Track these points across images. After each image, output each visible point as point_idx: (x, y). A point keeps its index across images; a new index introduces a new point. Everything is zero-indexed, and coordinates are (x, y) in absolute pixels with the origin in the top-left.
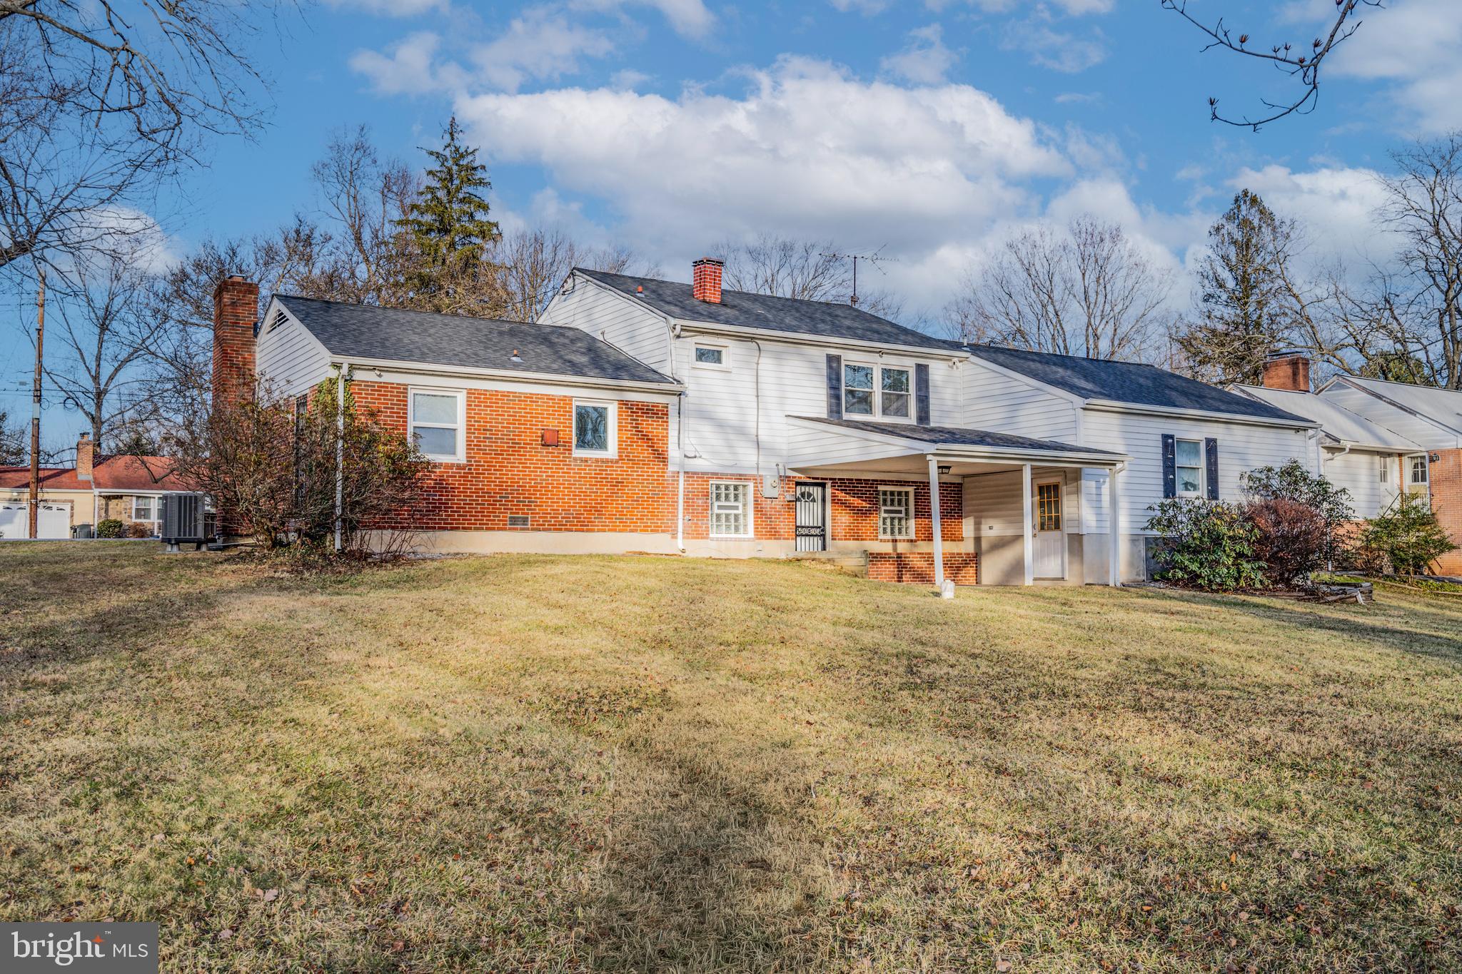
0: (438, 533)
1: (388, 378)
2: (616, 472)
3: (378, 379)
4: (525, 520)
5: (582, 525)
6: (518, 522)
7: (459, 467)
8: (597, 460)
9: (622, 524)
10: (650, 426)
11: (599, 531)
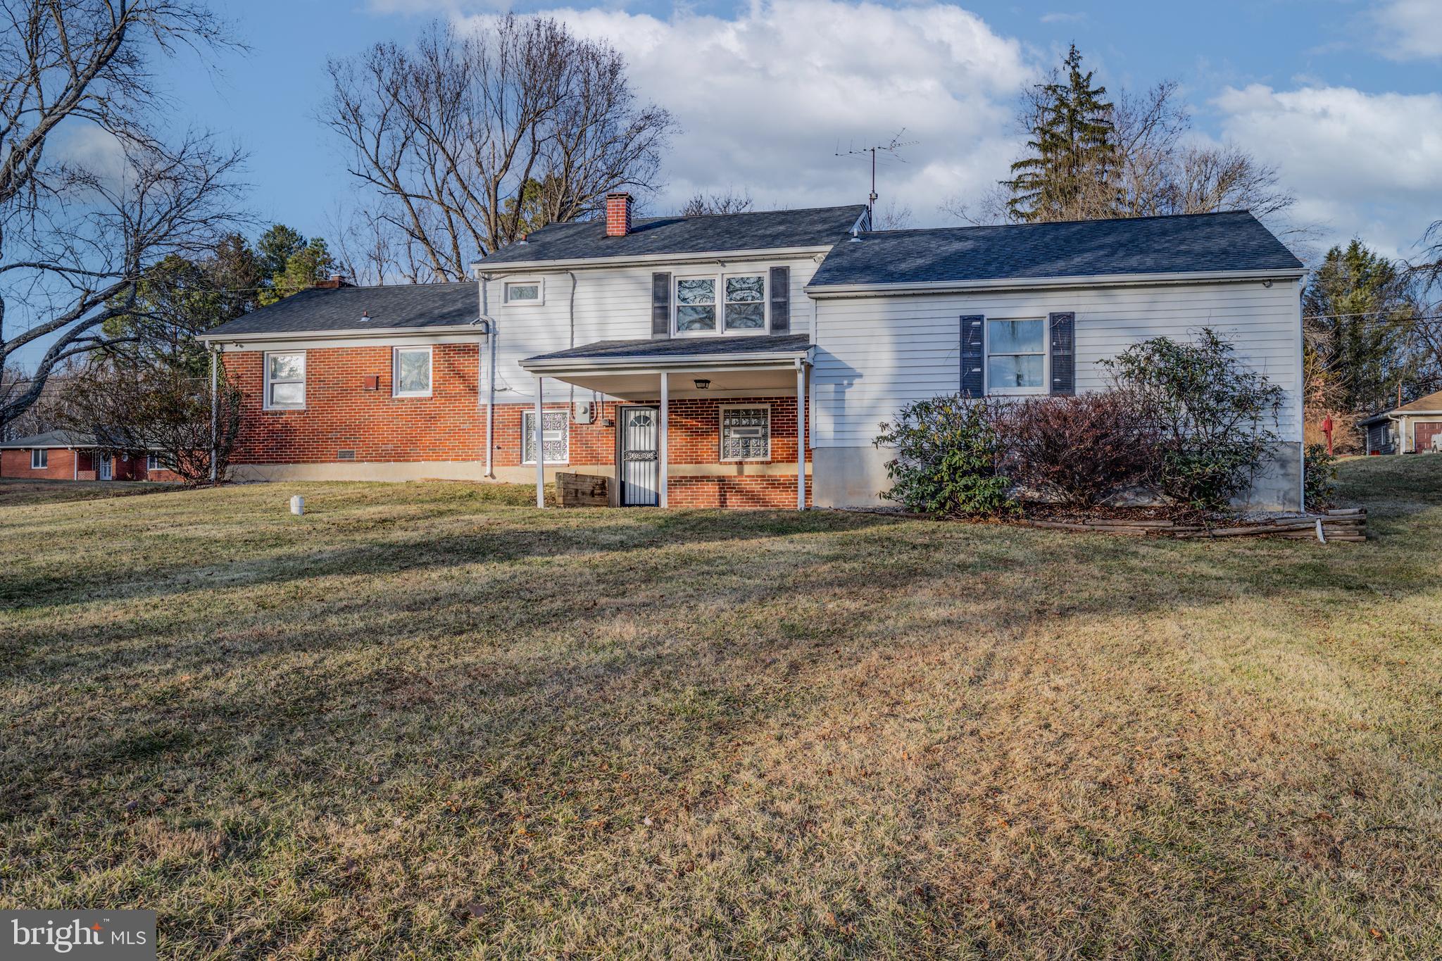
0: (285, 466)
1: (248, 347)
2: (430, 407)
3: (240, 349)
4: (352, 454)
5: (400, 456)
6: (346, 457)
7: (299, 413)
8: (412, 400)
9: (436, 453)
10: (463, 362)
11: (414, 461)
